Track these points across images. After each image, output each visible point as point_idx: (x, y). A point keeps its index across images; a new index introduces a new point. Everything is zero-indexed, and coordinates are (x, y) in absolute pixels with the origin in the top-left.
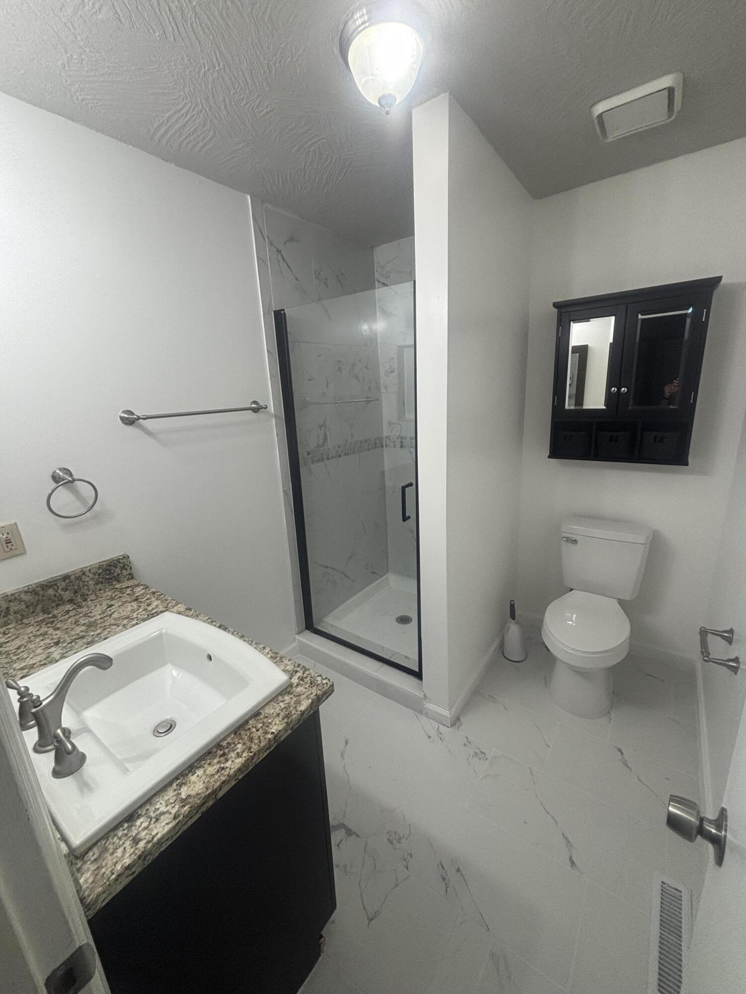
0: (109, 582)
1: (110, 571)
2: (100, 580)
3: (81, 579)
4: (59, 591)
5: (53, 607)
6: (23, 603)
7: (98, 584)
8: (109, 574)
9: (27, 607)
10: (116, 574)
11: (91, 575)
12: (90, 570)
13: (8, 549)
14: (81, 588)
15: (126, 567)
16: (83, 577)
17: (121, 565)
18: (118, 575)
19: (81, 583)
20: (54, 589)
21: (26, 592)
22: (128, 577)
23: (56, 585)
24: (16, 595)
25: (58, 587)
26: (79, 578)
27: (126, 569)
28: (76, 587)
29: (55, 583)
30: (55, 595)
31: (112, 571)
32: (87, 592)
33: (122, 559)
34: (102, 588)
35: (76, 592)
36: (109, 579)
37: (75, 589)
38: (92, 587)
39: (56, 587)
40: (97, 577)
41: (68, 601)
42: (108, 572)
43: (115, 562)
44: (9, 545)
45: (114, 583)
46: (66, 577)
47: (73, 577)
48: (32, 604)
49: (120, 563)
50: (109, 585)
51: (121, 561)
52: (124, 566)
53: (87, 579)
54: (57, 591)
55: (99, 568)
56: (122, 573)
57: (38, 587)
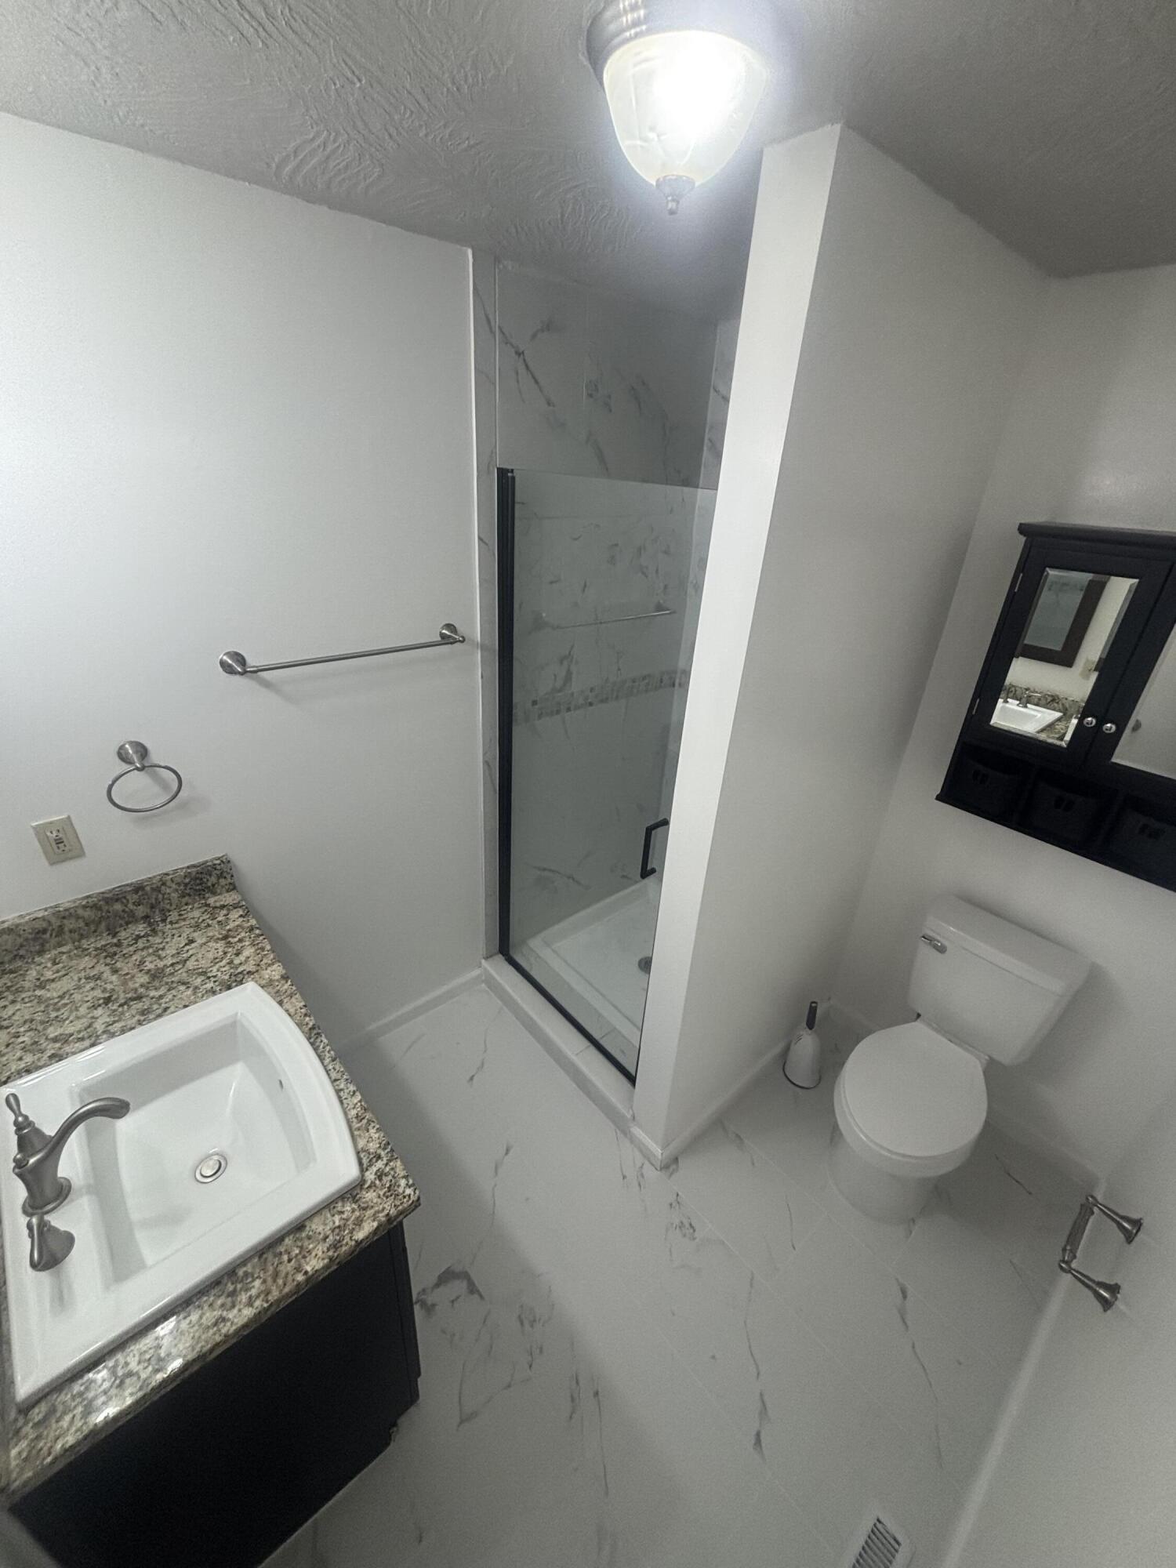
0: (200, 894)
1: (201, 879)
2: (188, 891)
3: (160, 891)
4: (131, 906)
5: (121, 926)
6: (80, 921)
7: (184, 897)
8: (201, 884)
9: (87, 925)
10: (209, 884)
11: (174, 886)
12: (172, 880)
13: (60, 851)
14: (160, 902)
15: (225, 874)
16: (163, 887)
17: (218, 872)
18: (213, 885)
19: (160, 896)
20: (122, 903)
21: (85, 907)
22: (227, 887)
23: (125, 897)
24: (72, 911)
25: (128, 901)
26: (157, 890)
27: (225, 878)
28: (153, 901)
29: (124, 895)
30: (123, 911)
31: (205, 880)
32: (168, 907)
33: (220, 864)
34: (190, 901)
35: (152, 907)
36: (200, 890)
37: (152, 904)
38: (175, 901)
39: (125, 901)
40: (182, 887)
41: (143, 918)
42: (198, 881)
43: (209, 868)
44: (61, 845)
45: (207, 895)
46: (138, 888)
47: (148, 889)
48: (93, 921)
49: (215, 869)
50: (200, 898)
51: (218, 867)
52: (222, 873)
53: (168, 891)
54: (126, 906)
55: (186, 876)
56: (218, 883)
57: (100, 901)
